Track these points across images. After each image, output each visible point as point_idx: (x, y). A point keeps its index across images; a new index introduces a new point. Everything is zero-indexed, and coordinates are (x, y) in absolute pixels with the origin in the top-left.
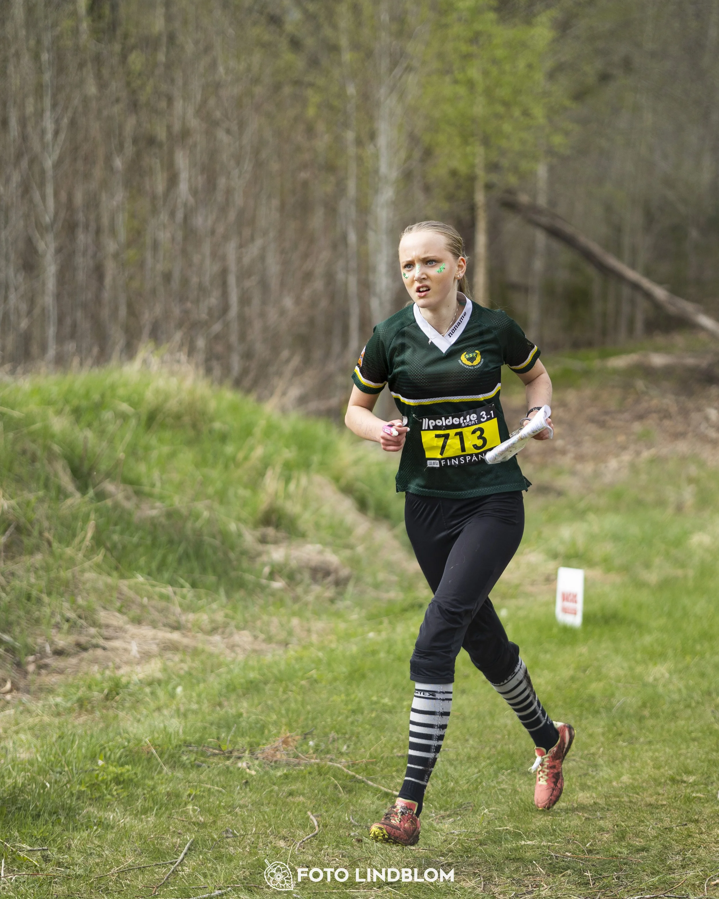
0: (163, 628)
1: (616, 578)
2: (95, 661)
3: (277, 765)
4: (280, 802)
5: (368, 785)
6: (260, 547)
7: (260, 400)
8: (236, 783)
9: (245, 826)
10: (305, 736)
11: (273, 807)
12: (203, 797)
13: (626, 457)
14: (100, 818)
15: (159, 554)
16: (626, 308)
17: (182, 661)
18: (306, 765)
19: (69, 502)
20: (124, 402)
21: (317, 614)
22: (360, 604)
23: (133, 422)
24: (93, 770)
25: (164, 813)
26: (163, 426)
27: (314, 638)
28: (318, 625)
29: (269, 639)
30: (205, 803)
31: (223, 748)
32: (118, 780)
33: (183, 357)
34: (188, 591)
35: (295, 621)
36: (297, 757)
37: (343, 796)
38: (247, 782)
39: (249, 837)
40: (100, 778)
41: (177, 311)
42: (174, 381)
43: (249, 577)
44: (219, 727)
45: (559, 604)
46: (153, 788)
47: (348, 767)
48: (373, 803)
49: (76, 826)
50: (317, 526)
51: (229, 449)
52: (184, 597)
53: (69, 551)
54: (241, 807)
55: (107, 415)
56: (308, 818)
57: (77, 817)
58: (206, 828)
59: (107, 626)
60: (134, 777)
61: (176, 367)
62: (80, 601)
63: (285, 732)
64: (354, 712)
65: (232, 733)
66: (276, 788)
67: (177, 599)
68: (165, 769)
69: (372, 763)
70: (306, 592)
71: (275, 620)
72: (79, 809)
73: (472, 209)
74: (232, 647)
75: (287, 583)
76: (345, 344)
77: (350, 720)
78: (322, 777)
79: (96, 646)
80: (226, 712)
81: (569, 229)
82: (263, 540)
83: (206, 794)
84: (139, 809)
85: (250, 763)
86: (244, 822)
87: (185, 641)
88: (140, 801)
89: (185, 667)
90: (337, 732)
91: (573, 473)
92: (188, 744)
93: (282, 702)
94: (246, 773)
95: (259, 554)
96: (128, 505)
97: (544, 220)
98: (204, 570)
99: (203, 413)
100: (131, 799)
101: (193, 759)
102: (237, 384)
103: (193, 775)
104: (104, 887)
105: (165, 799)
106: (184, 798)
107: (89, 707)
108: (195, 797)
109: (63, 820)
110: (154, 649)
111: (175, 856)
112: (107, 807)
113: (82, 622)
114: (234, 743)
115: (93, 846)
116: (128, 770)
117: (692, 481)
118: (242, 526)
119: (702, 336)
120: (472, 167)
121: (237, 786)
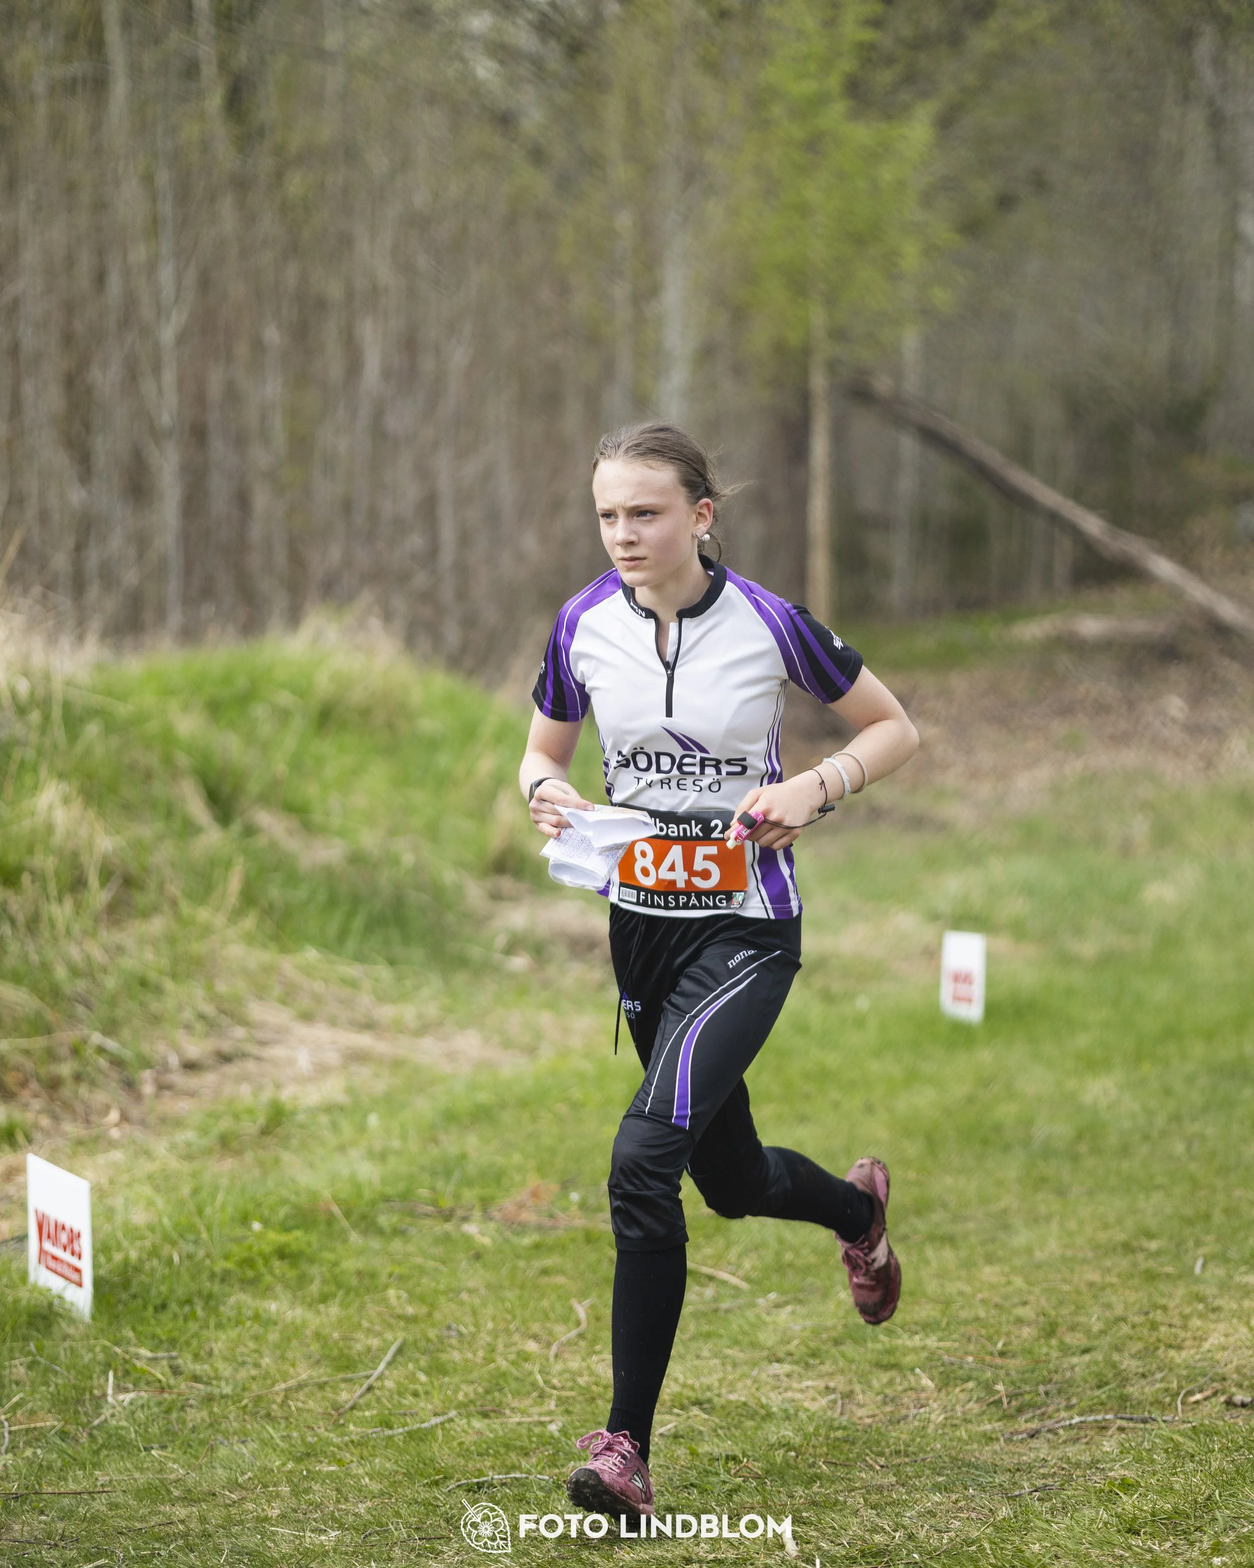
0: (348, 1027)
1: (1029, 950)
2: (245, 1078)
3: (522, 1228)
4: (529, 1284)
6: (491, 906)
7: (488, 688)
8: (461, 1256)
9: (476, 1320)
10: (566, 1185)
11: (517, 1291)
12: (410, 1276)
13: (1044, 773)
14: (256, 1309)
15: (340, 915)
16: (1039, 551)
17: (377, 1075)
18: (566, 1228)
19: (203, 839)
20: (284, 690)
21: (578, 1004)
23: (298, 721)
24: (245, 1237)
25: (353, 1301)
26: (344, 726)
27: (576, 1042)
28: (581, 1022)
29: (507, 1044)
30: (414, 1286)
31: (442, 1203)
32: (282, 1253)
34: (384, 972)
35: (545, 1018)
38: (477, 1256)
39: (483, 1335)
40: (255, 1249)
41: (363, 557)
42: (358, 659)
43: (475, 952)
44: (434, 1173)
45: (947, 991)
46: (335, 1264)
49: (220, 1322)
51: (443, 760)
52: (377, 980)
53: (203, 914)
54: (470, 1291)
55: (259, 711)
56: (571, 1309)
57: (222, 1308)
58: (417, 1323)
59: (263, 1026)
60: (306, 1248)
61: (363, 637)
62: (222, 987)
63: (533, 1180)
65: (454, 1182)
66: (521, 1264)
67: (368, 985)
68: (354, 1235)
70: (562, 972)
71: (516, 1016)
72: (224, 1296)
73: (804, 397)
74: (451, 1055)
75: (532, 959)
78: (591, 1247)
79: (244, 1056)
80: (445, 1152)
81: (952, 429)
82: (496, 896)
83: (415, 1272)
84: (315, 1296)
85: (482, 1227)
86: (474, 1313)
87: (380, 1047)
88: (316, 1283)
89: (380, 1086)
91: (963, 796)
92: (387, 1199)
93: (529, 1136)
94: (477, 1241)
95: (489, 917)
96: (290, 843)
97: (917, 417)
98: (406, 940)
99: (403, 706)
100: (303, 1280)
101: (394, 1221)
102: (454, 663)
103: (397, 1245)
104: (263, 1412)
105: (354, 1281)
106: (383, 1278)
107: (234, 1145)
108: (401, 1278)
109: (200, 1312)
110: (333, 1058)
111: (370, 1364)
112: (267, 1292)
113: (224, 1020)
114: (457, 1196)
115: (245, 1350)
116: (296, 1238)
117: (1144, 805)
118: (464, 875)
119: (1155, 589)
120: (807, 335)
121: (463, 1260)
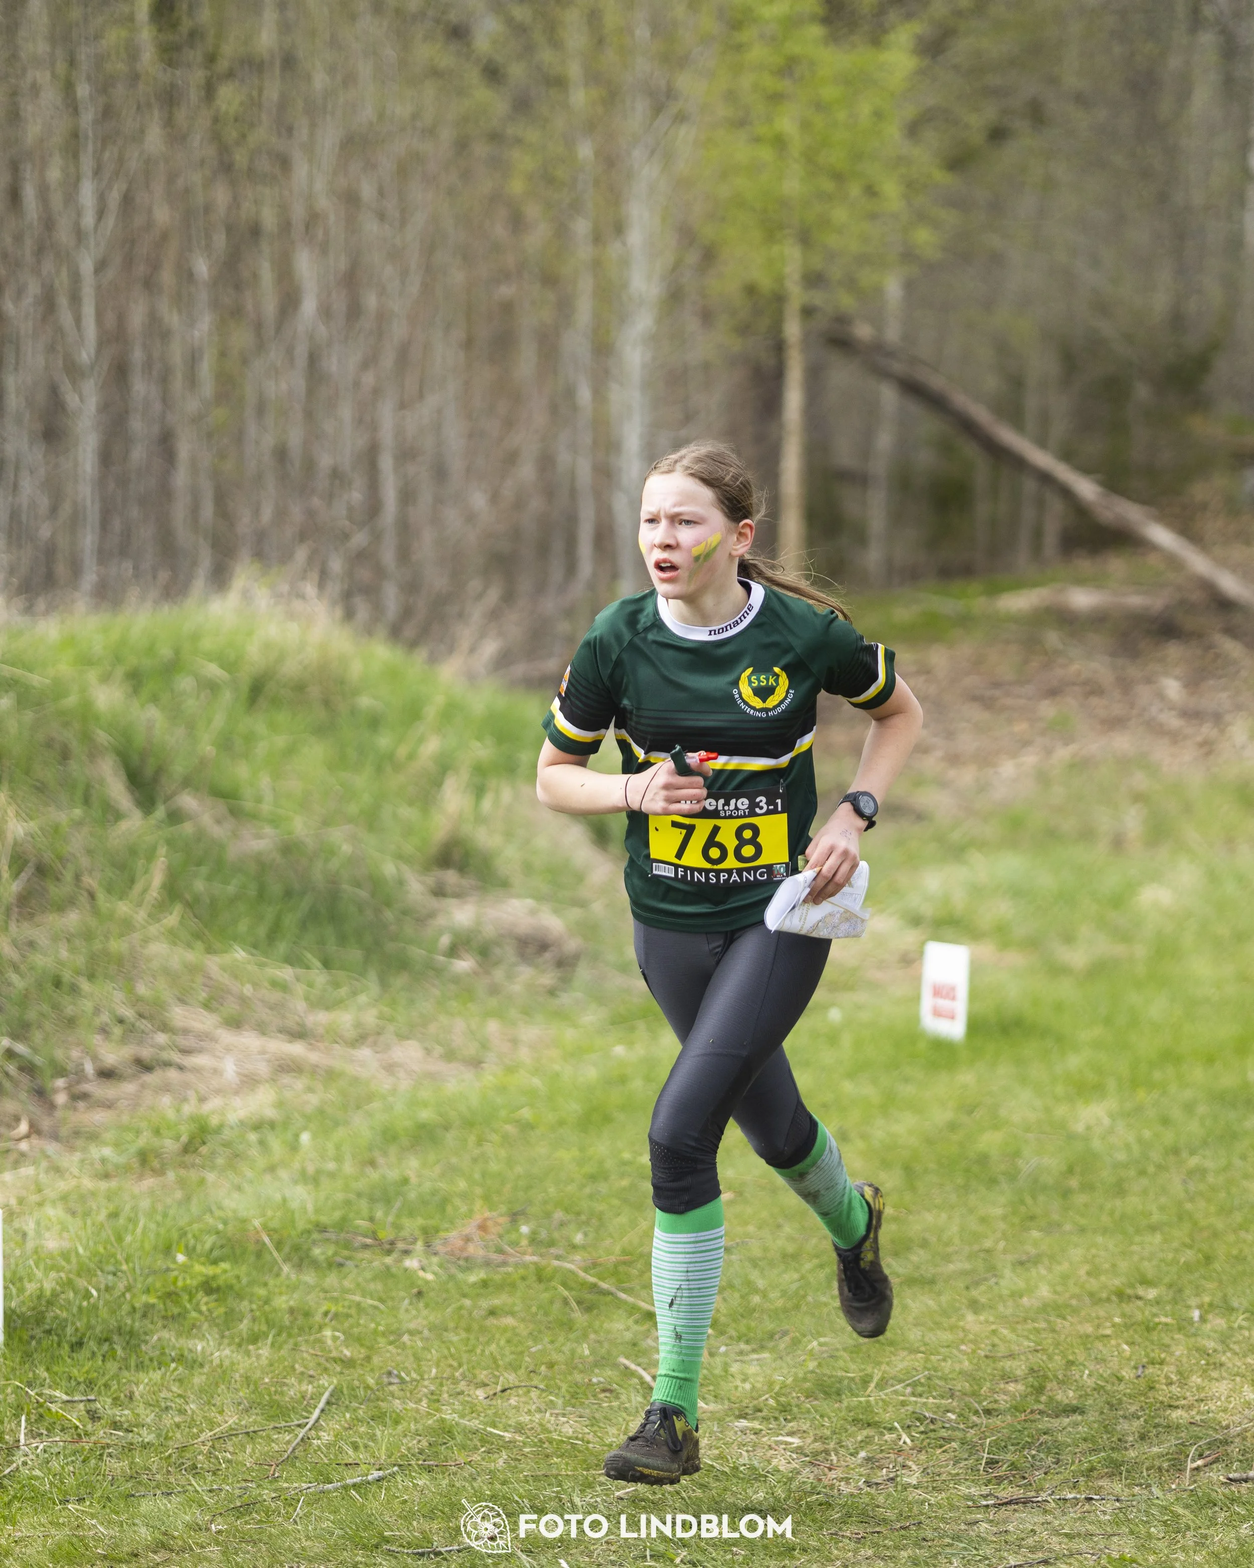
0: (279, 1035)
1: (1015, 958)
2: (166, 1088)
3: (469, 1264)
4: (475, 1326)
5: (617, 1298)
6: (434, 903)
7: (433, 660)
8: (402, 1294)
9: (419, 1366)
10: (515, 1217)
11: (464, 1335)
12: (348, 1316)
13: (1030, 759)
14: (181, 1349)
15: (270, 913)
16: (1028, 514)
17: (310, 1090)
18: (517, 1265)
19: (124, 826)
20: (211, 661)
21: (527, 1012)
22: (599, 997)
23: (227, 696)
24: (168, 1270)
25: (285, 1342)
26: (276, 702)
27: (524, 1054)
28: (529, 1032)
29: (450, 1055)
30: (352, 1327)
31: (382, 1235)
32: (209, 1287)
33: (310, 589)
34: (319, 977)
35: (493, 1027)
36: (501, 1251)
37: (578, 1316)
38: (420, 1294)
39: (426, 1383)
40: (180, 1284)
41: (296, 513)
42: (293, 630)
43: (417, 953)
44: (372, 1200)
45: (927, 1002)
46: (267, 1302)
47: (586, 1270)
48: (628, 1329)
49: (142, 1363)
50: (528, 868)
51: (384, 741)
52: (310, 985)
53: (123, 908)
54: (411, 1333)
55: (185, 683)
57: (143, 1347)
58: (354, 1367)
59: (186, 1032)
60: (234, 1281)
61: (298, 605)
62: (142, 989)
63: (481, 1212)
64: (593, 1178)
65: (394, 1211)
66: (467, 1302)
67: (300, 989)
68: (286, 1268)
69: (625, 1263)
70: (510, 977)
71: (460, 1025)
72: (146, 1333)
73: (779, 347)
74: (390, 1068)
75: (477, 962)
76: (571, 568)
77: (587, 1190)
78: (542, 1286)
79: (167, 1064)
80: (384, 1177)
81: (936, 382)
82: (439, 892)
83: (353, 1311)
84: (245, 1336)
85: (425, 1262)
86: (417, 1359)
87: (314, 1057)
88: (245, 1321)
89: (314, 1100)
90: (567, 1210)
91: (942, 784)
92: (322, 1229)
93: (475, 1160)
94: (419, 1278)
95: (432, 915)
96: (218, 832)
97: (898, 367)
98: (342, 939)
99: (341, 682)
100: (231, 1318)
101: (330, 1253)
102: (395, 633)
103: (331, 1280)
104: (189, 1463)
105: (287, 1320)
106: (318, 1318)
107: (156, 1164)
108: (336, 1316)
109: (120, 1352)
110: (263, 1069)
111: (305, 1414)
112: (192, 1330)
113: (144, 1024)
114: (398, 1227)
115: (170, 1395)
116: (224, 1270)
117: (1138, 798)
118: (405, 868)
119: (1152, 560)
120: (780, 279)
121: (404, 1298)
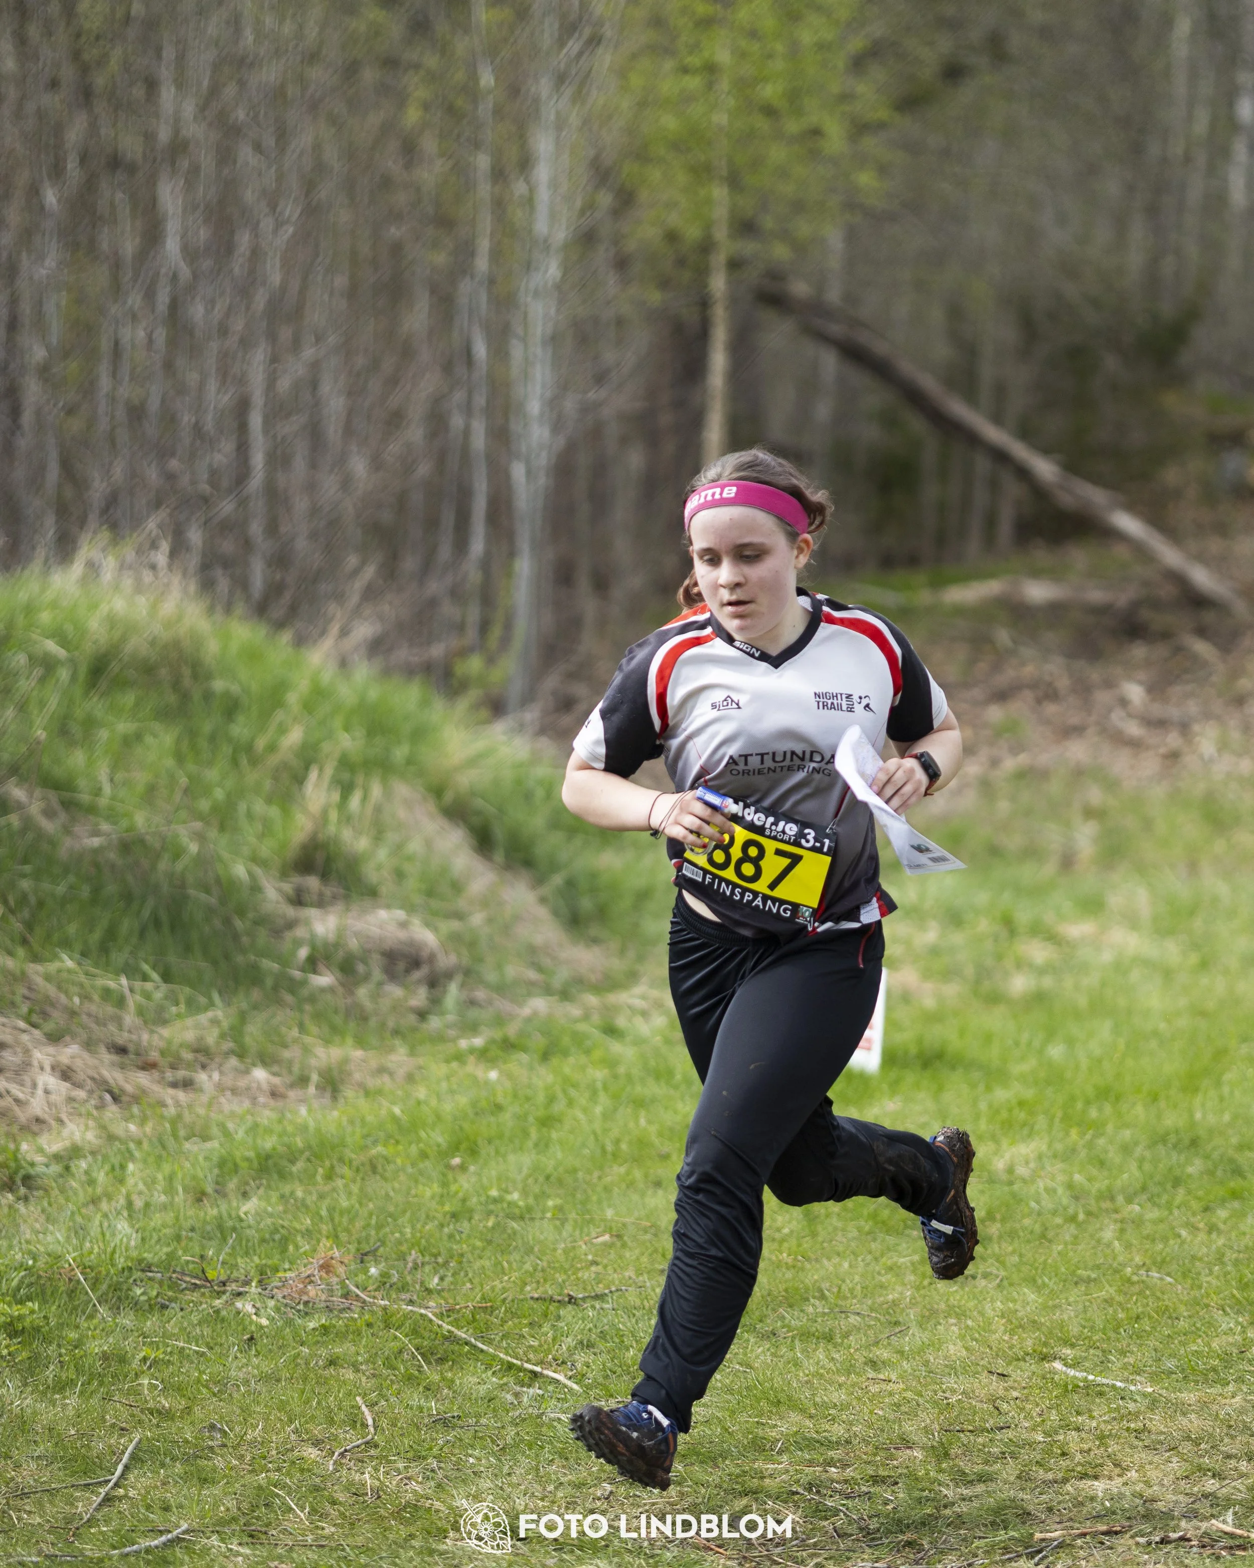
3: (308, 1308)
4: (312, 1377)
5: (476, 1349)
6: (290, 912)
7: (300, 641)
8: (231, 1340)
9: (244, 1418)
10: (363, 1257)
11: (298, 1386)
12: (169, 1363)
15: (105, 918)
16: (981, 497)
18: (362, 1311)
20: (47, 637)
23: (64, 674)
25: (96, 1391)
26: (120, 683)
30: (172, 1375)
31: (211, 1274)
32: (12, 1328)
33: (161, 558)
34: (157, 988)
38: (251, 1339)
41: (152, 475)
42: (142, 602)
43: (269, 965)
44: (204, 1236)
46: (78, 1345)
47: (441, 1316)
48: (484, 1382)
50: (399, 875)
51: (240, 729)
52: (147, 996)
54: (239, 1383)
55: (16, 659)
58: (173, 1420)
60: (42, 1323)
61: (147, 577)
63: (325, 1249)
64: (454, 1216)
65: (227, 1249)
66: (305, 1351)
67: (135, 1002)
68: (102, 1311)
69: (485, 1310)
70: (375, 995)
73: (704, 303)
75: (338, 979)
76: (461, 544)
77: (447, 1230)
81: (880, 348)
82: (298, 899)
83: (174, 1358)
84: (50, 1382)
85: (259, 1305)
86: (243, 1410)
88: (52, 1368)
90: (422, 1252)
92: (145, 1267)
93: (322, 1196)
94: (251, 1322)
95: (291, 925)
96: (48, 826)
97: (836, 329)
98: (188, 949)
99: (195, 663)
100: (35, 1364)
101: (154, 1293)
102: (261, 610)
103: (152, 1323)
105: (99, 1366)
106: (135, 1364)
108: (155, 1362)
114: (230, 1266)
116: (31, 1311)
117: (1090, 813)
118: (258, 871)
119: (1121, 552)
120: (708, 227)
121: (234, 1344)
